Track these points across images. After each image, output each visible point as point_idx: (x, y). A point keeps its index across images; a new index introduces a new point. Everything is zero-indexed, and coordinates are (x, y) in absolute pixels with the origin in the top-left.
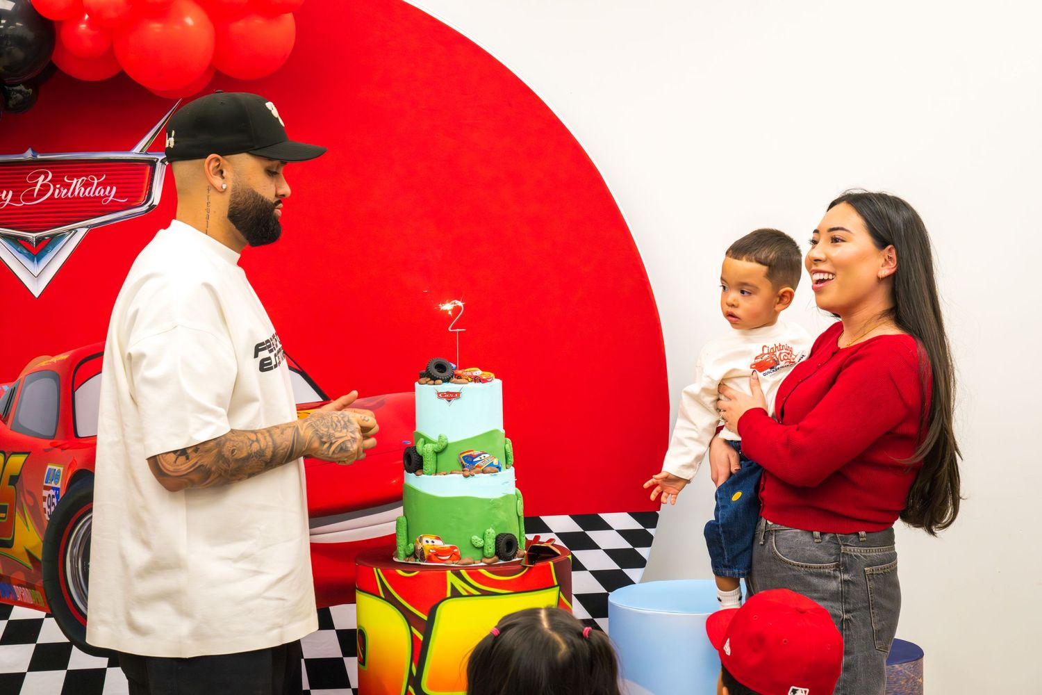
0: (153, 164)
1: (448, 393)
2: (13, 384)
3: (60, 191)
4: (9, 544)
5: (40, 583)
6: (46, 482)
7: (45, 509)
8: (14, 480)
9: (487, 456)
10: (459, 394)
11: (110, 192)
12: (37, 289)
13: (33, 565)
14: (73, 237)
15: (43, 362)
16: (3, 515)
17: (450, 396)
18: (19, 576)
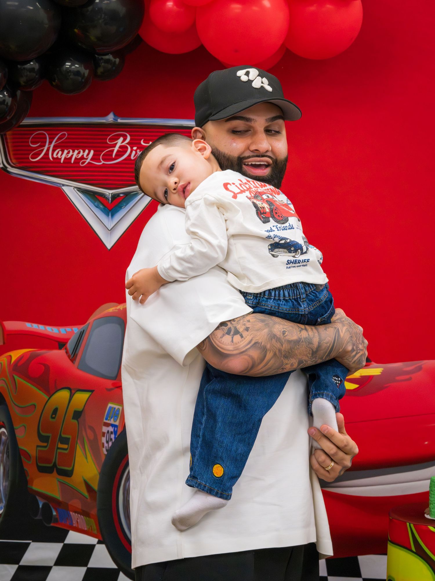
2: (82, 327)
3: (136, 153)
4: (68, 474)
5: (94, 512)
6: (106, 419)
7: (103, 444)
8: (77, 415)
12: (109, 242)
13: (89, 495)
14: (145, 197)
15: (111, 308)
16: (65, 446)
18: (76, 503)
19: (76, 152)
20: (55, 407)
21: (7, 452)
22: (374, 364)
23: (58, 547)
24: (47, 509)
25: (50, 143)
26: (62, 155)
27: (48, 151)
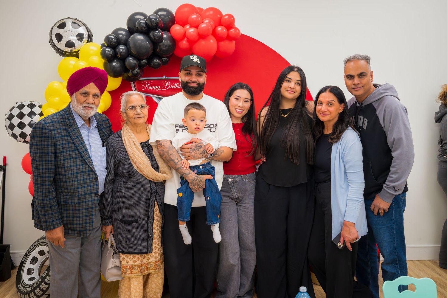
3: (172, 87)
26: (151, 88)
27: (147, 86)
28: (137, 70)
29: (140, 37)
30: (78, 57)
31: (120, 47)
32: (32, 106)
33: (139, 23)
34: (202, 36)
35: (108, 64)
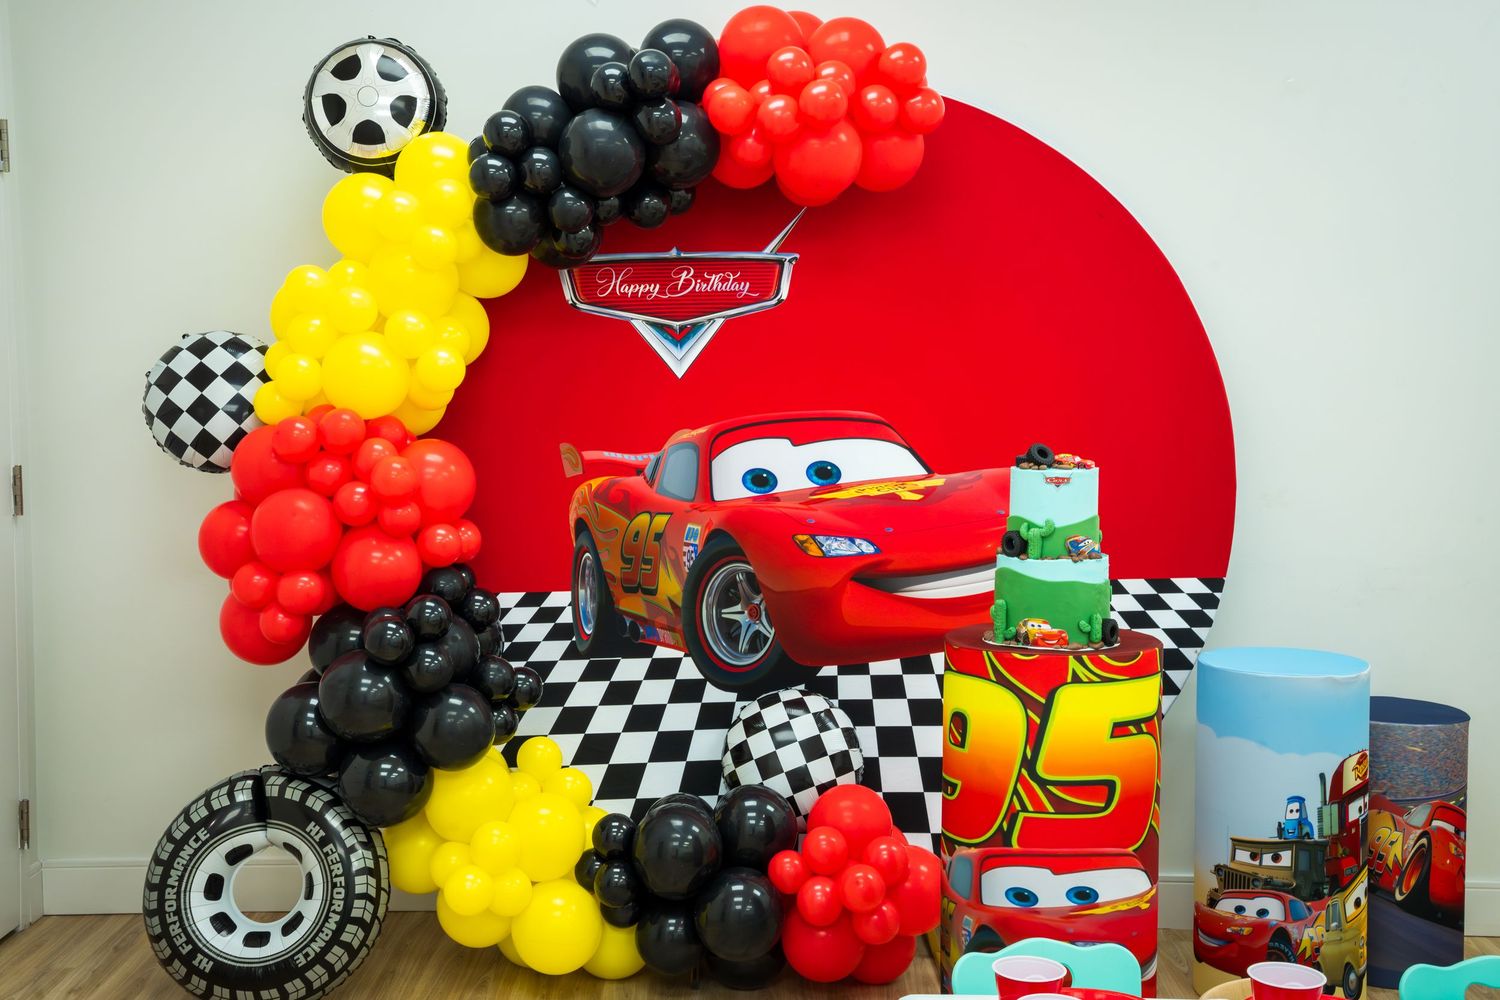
0: (781, 263)
1: (1057, 478)
2: (659, 453)
3: (700, 286)
4: (653, 593)
5: (680, 626)
6: (686, 539)
7: (685, 563)
8: (658, 537)
9: (1090, 541)
10: (1068, 479)
11: (744, 287)
12: (680, 371)
13: (675, 613)
14: (712, 326)
15: (685, 434)
16: (649, 567)
17: (1058, 482)
18: (662, 620)
19: (642, 286)
20: (636, 530)
21: (593, 575)
22: (937, 475)
23: (646, 662)
24: (634, 628)
25: (617, 278)
26: (629, 290)
27: (615, 286)
28: (585, 232)
29: (604, 125)
30: (391, 176)
31: (536, 156)
32: (236, 346)
33: (605, 79)
34: (812, 124)
35: (491, 208)
